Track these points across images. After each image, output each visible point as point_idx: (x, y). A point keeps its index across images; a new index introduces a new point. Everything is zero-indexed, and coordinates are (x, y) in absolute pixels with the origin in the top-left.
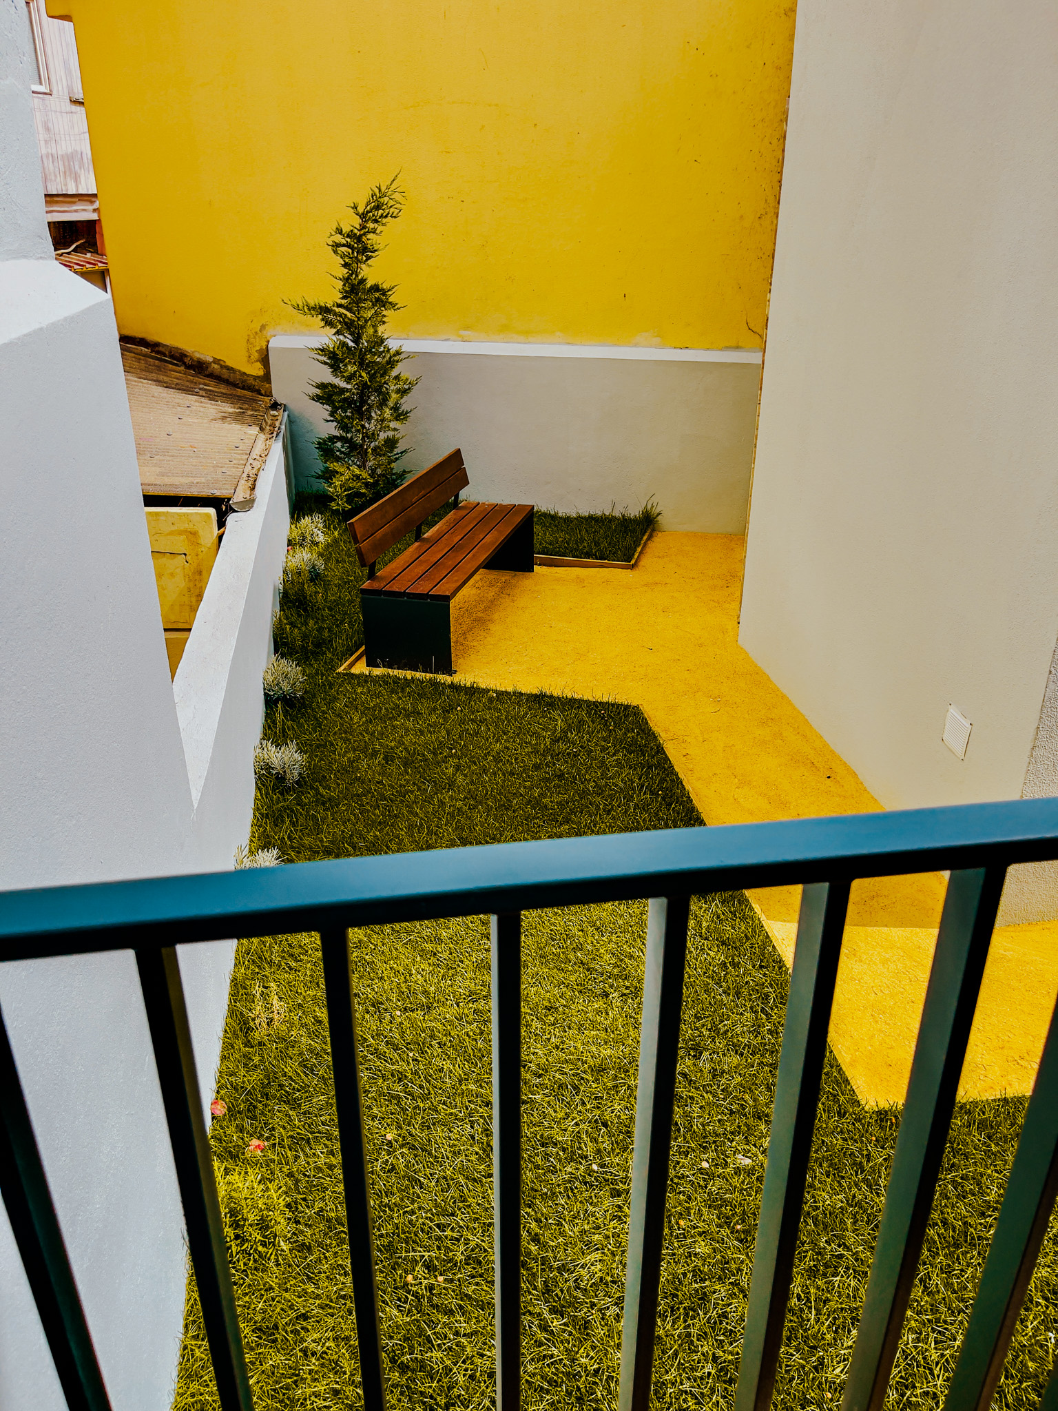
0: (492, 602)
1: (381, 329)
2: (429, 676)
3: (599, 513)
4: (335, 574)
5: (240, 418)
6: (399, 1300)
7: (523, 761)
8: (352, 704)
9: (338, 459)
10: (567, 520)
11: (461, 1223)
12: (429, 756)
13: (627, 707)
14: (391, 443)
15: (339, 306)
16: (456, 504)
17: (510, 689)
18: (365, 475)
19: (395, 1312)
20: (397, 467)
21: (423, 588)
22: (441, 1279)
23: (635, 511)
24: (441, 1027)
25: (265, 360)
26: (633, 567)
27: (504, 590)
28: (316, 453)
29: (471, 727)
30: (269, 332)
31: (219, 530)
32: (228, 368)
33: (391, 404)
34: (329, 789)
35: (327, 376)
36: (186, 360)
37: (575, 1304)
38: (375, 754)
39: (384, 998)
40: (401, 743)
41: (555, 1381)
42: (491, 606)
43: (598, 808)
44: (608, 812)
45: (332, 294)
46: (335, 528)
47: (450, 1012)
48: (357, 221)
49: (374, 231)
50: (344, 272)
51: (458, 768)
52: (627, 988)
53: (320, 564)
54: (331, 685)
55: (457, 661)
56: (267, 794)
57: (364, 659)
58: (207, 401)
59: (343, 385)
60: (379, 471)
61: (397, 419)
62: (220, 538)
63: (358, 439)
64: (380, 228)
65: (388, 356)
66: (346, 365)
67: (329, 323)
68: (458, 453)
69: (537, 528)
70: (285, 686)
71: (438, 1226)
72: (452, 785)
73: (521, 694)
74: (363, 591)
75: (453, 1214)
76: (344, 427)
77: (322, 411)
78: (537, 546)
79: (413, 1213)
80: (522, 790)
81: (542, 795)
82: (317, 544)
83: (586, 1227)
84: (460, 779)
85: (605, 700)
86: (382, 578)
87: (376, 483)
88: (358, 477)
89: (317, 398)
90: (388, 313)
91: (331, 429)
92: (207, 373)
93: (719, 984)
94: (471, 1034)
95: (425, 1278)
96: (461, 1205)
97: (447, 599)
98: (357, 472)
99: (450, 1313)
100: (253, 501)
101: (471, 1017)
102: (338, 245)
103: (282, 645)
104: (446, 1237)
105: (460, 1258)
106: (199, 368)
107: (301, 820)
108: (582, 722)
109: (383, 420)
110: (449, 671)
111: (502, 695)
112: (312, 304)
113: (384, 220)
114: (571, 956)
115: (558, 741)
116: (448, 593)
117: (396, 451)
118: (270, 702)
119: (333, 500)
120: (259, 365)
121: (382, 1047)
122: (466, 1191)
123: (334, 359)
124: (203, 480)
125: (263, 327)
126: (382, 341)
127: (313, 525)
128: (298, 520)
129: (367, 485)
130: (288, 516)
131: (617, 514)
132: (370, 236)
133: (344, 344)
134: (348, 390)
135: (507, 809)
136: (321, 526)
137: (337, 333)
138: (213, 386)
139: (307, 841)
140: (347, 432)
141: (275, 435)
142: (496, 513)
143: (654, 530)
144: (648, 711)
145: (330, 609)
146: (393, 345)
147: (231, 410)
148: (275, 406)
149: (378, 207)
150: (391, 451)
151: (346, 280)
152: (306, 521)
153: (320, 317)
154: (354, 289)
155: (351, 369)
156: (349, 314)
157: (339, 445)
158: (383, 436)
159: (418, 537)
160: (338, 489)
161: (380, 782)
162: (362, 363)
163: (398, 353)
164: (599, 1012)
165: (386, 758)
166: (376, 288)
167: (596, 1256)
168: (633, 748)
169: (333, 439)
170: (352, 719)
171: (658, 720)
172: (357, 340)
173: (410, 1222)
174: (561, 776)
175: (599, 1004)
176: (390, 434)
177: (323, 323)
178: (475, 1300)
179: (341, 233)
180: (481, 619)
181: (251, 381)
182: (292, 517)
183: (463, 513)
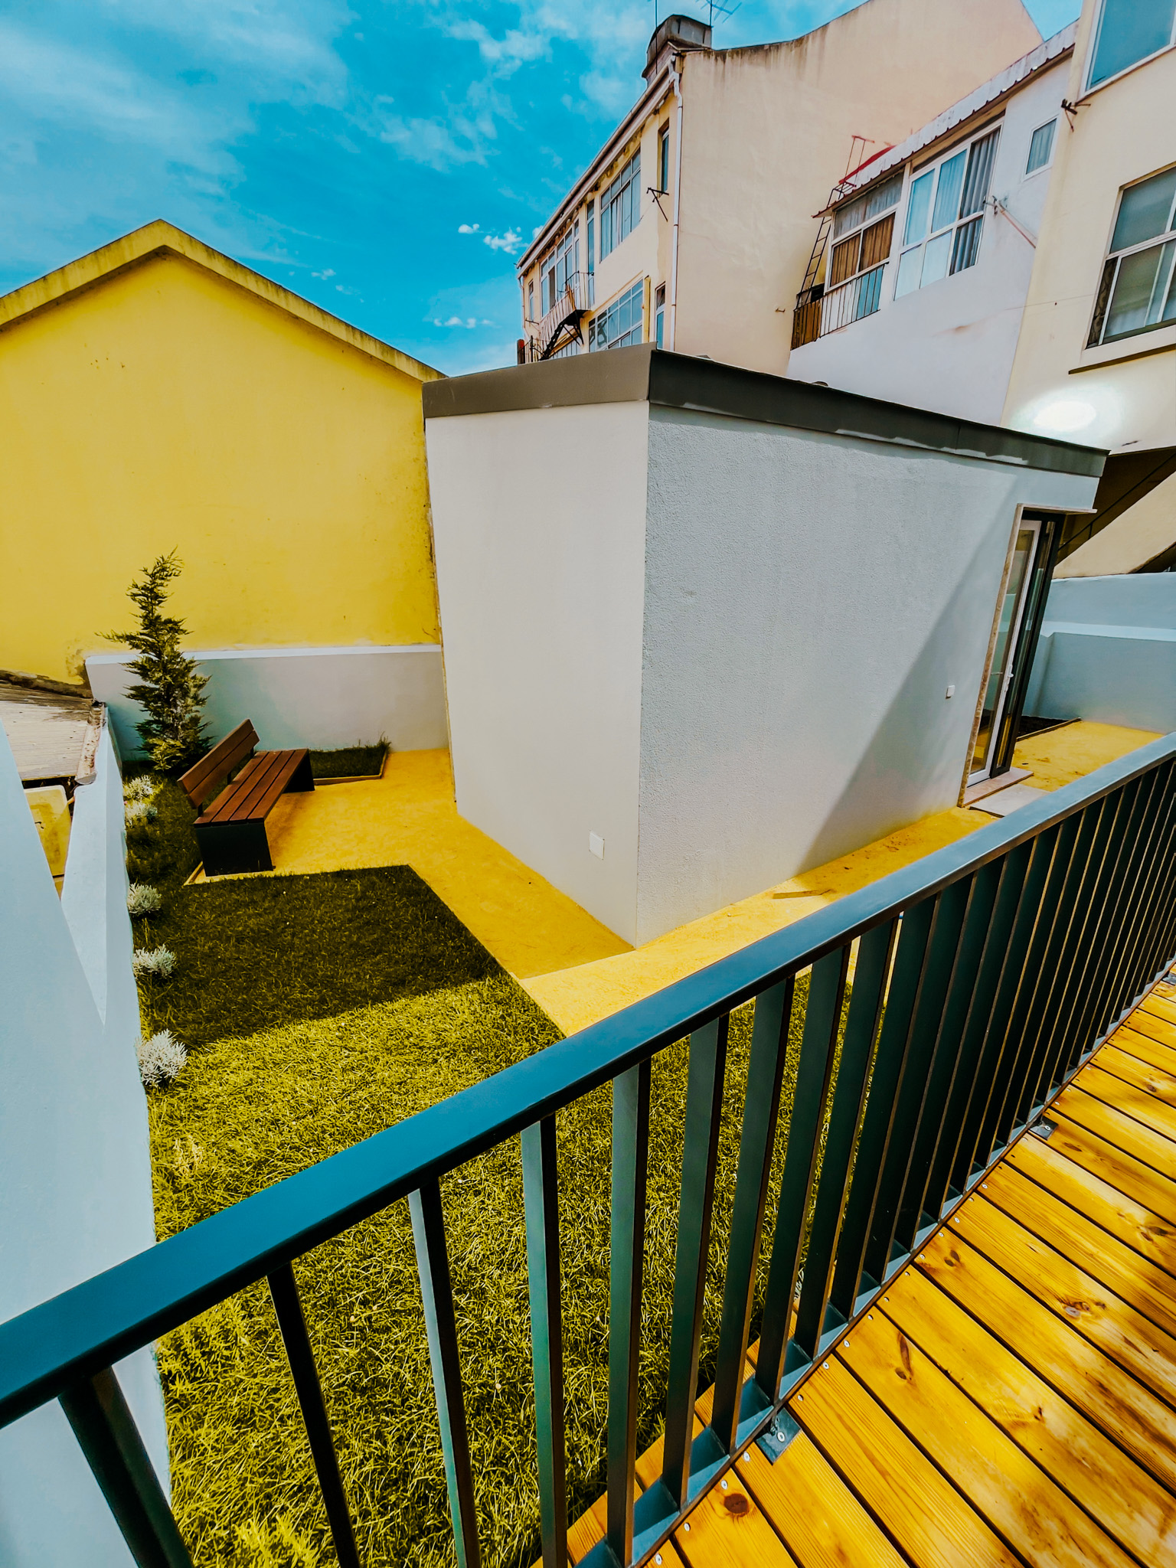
0: (290, 814)
1: (176, 647)
2: (257, 874)
3: (351, 747)
4: (167, 815)
5: (69, 715)
6: (347, 1338)
7: (340, 919)
8: (200, 907)
9: (155, 736)
10: (330, 754)
11: (380, 1259)
12: (271, 932)
13: (401, 867)
14: (195, 720)
15: (141, 634)
16: (252, 754)
17: (318, 872)
18: (178, 743)
19: (347, 1350)
20: (201, 736)
21: (242, 815)
22: (375, 1308)
23: (374, 743)
24: (328, 1123)
25: (83, 673)
26: (381, 777)
27: (297, 806)
28: (137, 734)
29: (297, 903)
30: (83, 655)
31: (68, 799)
32: (51, 682)
33: (192, 694)
34: (198, 973)
35: (139, 681)
36: (11, 678)
37: (471, 1281)
38: (229, 938)
39: (280, 1116)
40: (246, 926)
41: (473, 1343)
42: (290, 818)
43: (398, 938)
44: (406, 939)
45: (136, 627)
46: (160, 783)
47: (332, 1109)
48: (148, 579)
49: (162, 585)
50: (143, 612)
51: (293, 935)
52: (448, 1052)
53: (155, 811)
54: (182, 896)
55: (275, 861)
56: (148, 989)
57: (204, 871)
58: (36, 706)
59: (153, 686)
60: (188, 740)
61: (197, 704)
62: (71, 807)
63: (170, 720)
64: (165, 583)
65: (184, 664)
66: (153, 673)
67: (137, 646)
68: (248, 722)
69: (312, 762)
70: (146, 905)
71: (363, 1269)
72: (292, 947)
73: (327, 873)
74: (197, 826)
75: (372, 1256)
76: (156, 713)
77: (139, 704)
78: (314, 773)
79: (342, 1267)
80: (344, 939)
81: (359, 938)
82: (147, 796)
83: (464, 1224)
84: (297, 941)
85: (386, 865)
86: (208, 814)
87: (188, 748)
88: (173, 746)
89: (133, 696)
90: (181, 637)
91: (148, 716)
92: (32, 686)
93: (503, 1030)
94: (351, 1120)
95: (363, 1313)
96: (376, 1246)
97: (262, 820)
98: (172, 742)
99: (387, 1330)
100: (94, 776)
101: (348, 1108)
102: (134, 595)
103: (135, 875)
104: (371, 1274)
105: (384, 1285)
106: (25, 683)
107: (182, 1002)
108: (374, 883)
109: (187, 706)
110: (271, 868)
111: (314, 877)
112: (120, 634)
113: (168, 578)
114: (406, 1043)
115: (360, 899)
116: (262, 817)
117: (199, 725)
118: (136, 919)
119: (156, 764)
120: (79, 677)
121: (288, 1152)
122: (377, 1234)
123: (143, 670)
124: (47, 766)
125: (79, 652)
126: (179, 655)
127: (143, 784)
128: (129, 781)
129: (181, 750)
130: (121, 780)
131: (363, 746)
132: (159, 588)
133: (150, 660)
134: (157, 689)
135: (337, 954)
136: (149, 783)
137: (144, 652)
138: (39, 695)
139: (190, 1016)
140: (159, 717)
141: (101, 725)
142: (281, 758)
143: (388, 753)
144: (414, 866)
145: (168, 841)
146: (187, 657)
147: (61, 711)
148: (97, 704)
149: (164, 570)
150: (196, 725)
151: (145, 617)
152: (136, 782)
153: (128, 642)
154: (152, 623)
155: (158, 675)
156: (150, 639)
157: (154, 726)
158: (188, 716)
159: (230, 782)
160: (159, 756)
161: (238, 958)
162: (166, 671)
163: (192, 662)
164: (434, 1075)
165: (238, 941)
166: (169, 621)
167: (477, 1240)
168: (409, 893)
169: (149, 723)
170: (204, 917)
171: (422, 871)
172: (159, 655)
173: (342, 1275)
174: (368, 923)
175: (433, 1069)
176: (193, 714)
177: (131, 647)
178: (404, 1311)
179: (137, 587)
180: (285, 830)
181: (73, 689)
182: (124, 780)
183: (259, 760)
